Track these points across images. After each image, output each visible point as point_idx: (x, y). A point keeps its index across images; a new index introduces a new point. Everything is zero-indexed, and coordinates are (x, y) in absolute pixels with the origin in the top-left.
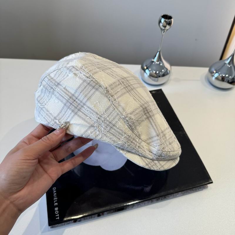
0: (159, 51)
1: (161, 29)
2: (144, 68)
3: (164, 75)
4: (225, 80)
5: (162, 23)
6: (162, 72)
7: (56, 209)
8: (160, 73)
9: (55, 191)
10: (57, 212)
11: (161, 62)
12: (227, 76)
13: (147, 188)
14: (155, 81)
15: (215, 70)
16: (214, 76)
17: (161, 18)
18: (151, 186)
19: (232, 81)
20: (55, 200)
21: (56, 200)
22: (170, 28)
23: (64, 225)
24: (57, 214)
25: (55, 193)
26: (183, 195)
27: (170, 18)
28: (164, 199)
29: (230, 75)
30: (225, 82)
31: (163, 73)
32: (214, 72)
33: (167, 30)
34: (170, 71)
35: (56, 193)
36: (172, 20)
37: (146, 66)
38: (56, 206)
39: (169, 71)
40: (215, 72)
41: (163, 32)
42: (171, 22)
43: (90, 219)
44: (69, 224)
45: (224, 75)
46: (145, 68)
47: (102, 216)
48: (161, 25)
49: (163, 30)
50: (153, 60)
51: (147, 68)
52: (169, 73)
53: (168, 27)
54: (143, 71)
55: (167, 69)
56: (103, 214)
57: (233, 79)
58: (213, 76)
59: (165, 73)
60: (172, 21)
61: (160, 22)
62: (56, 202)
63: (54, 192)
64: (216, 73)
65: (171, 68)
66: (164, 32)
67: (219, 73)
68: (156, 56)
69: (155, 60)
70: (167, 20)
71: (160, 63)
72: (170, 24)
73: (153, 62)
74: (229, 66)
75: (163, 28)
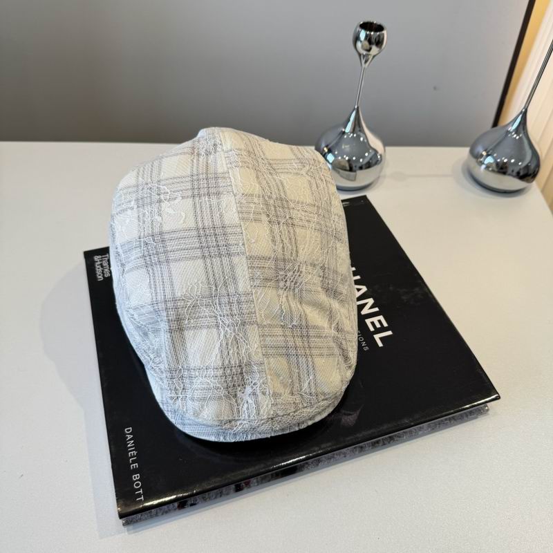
0: (356, 107)
1: (360, 55)
2: (323, 150)
3: (369, 165)
4: (509, 171)
5: (361, 41)
6: (364, 157)
7: (136, 477)
8: (361, 160)
9: (130, 437)
10: (137, 485)
11: (361, 134)
12: (513, 161)
13: (349, 417)
14: (348, 179)
15: (485, 150)
16: (483, 163)
17: (359, 29)
18: (358, 412)
19: (526, 172)
20: (132, 457)
21: (134, 457)
22: (380, 52)
23: (157, 515)
24: (139, 490)
25: (130, 440)
26: (434, 429)
27: (380, 28)
28: (389, 443)
29: (518, 160)
30: (509, 175)
31: (366, 160)
32: (482, 156)
33: (374, 56)
34: (383, 155)
35: (132, 441)
36: (385, 32)
37: (327, 146)
38: (135, 471)
39: (381, 155)
40: (484, 153)
41: (363, 61)
42: (381, 37)
43: (218, 499)
44: (166, 512)
45: (505, 161)
47: (245, 490)
48: (359, 45)
49: (364, 56)
50: (344, 130)
51: (330, 151)
52: (381, 160)
53: (375, 50)
55: (376, 152)
56: (248, 485)
57: (527, 167)
59: (371, 159)
60: (383, 34)
61: (357, 39)
62: (134, 462)
63: (127, 438)
64: (488, 155)
65: (385, 150)
66: (366, 62)
67: (495, 155)
68: (349, 120)
69: (348, 129)
70: (372, 33)
71: (359, 137)
72: (379, 43)
73: (344, 133)
74: (518, 138)
75: (365, 53)
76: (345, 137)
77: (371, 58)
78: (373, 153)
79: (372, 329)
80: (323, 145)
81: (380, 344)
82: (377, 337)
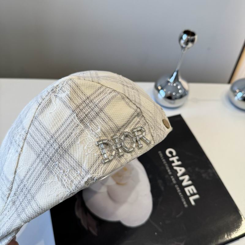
0: (177, 70)
1: (182, 47)
3: (181, 97)
6: (178, 93)
8: (177, 95)
11: (179, 84)
14: (171, 103)
15: (238, 89)
16: (237, 96)
17: (182, 34)
22: (192, 46)
27: (193, 34)
31: (180, 95)
32: (236, 92)
33: (188, 48)
34: (188, 91)
36: (196, 37)
37: (161, 86)
40: (237, 91)
42: (194, 39)
46: (159, 88)
48: (182, 41)
50: (168, 80)
51: (162, 89)
53: (190, 44)
54: (156, 91)
55: (185, 90)
58: (235, 95)
59: (182, 94)
61: (181, 38)
64: (239, 92)
65: (189, 86)
67: (243, 92)
68: (172, 76)
69: (172, 80)
72: (193, 41)
73: (169, 82)
75: (184, 46)
76: (169, 84)
77: (186, 49)
78: (183, 90)
79: (188, 194)
80: (158, 85)
81: (193, 203)
82: (191, 199)
